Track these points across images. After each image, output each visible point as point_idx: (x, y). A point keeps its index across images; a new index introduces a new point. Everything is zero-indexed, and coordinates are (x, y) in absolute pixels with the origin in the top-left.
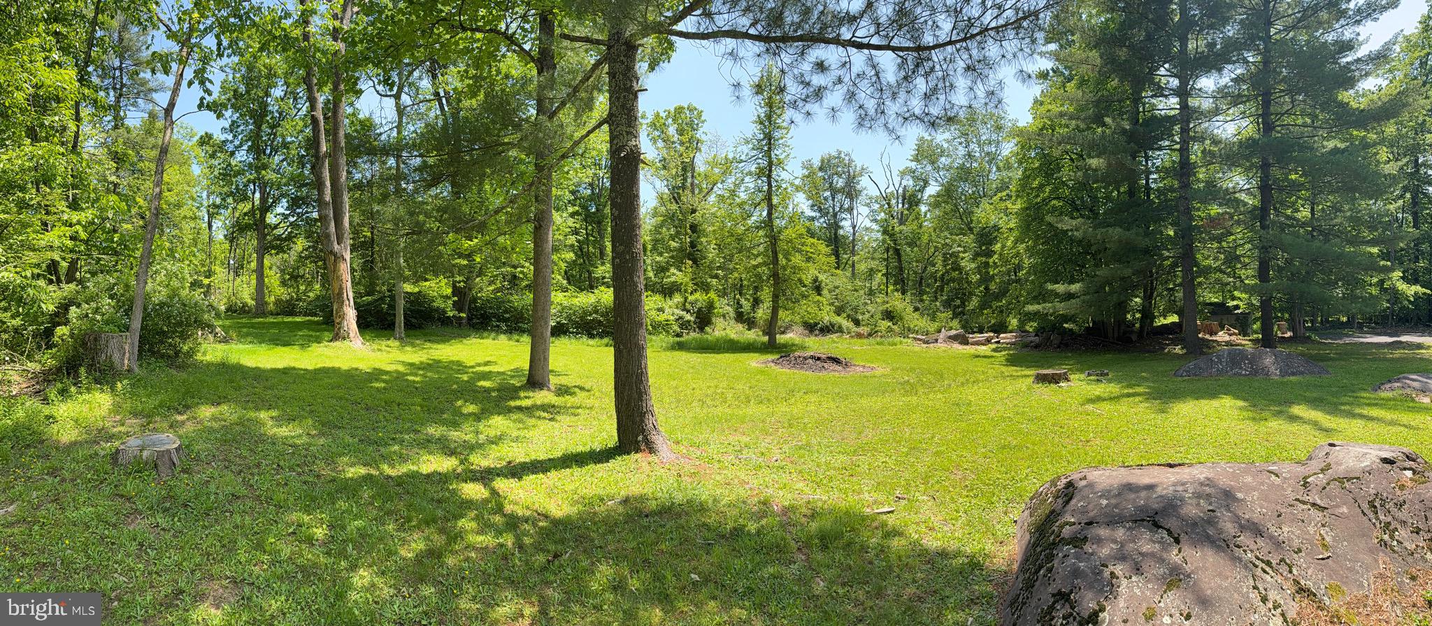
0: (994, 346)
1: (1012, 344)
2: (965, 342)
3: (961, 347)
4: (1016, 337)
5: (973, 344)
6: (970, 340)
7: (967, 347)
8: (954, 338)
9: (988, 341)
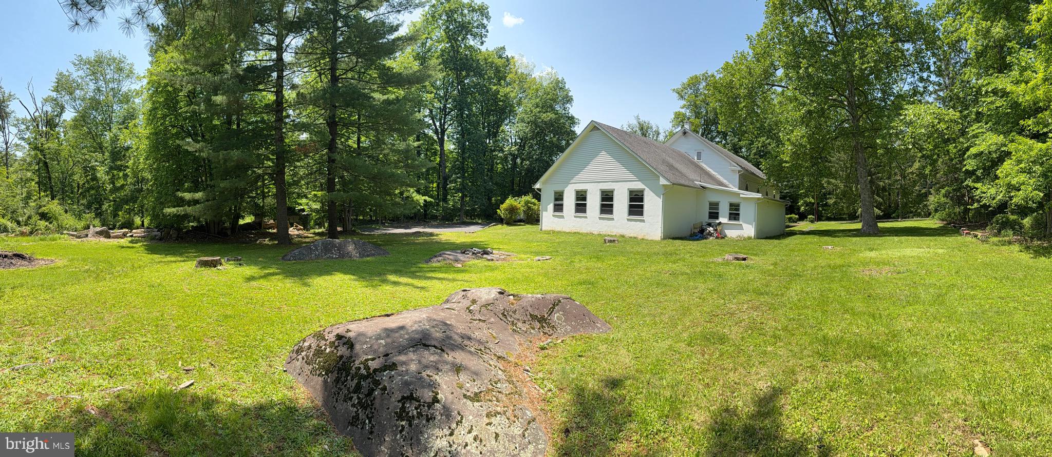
0: (130, 239)
1: (142, 237)
2: (108, 236)
3: (106, 240)
4: (144, 232)
5: (113, 238)
6: (112, 235)
7: (111, 240)
8: (100, 233)
9: (124, 235)
